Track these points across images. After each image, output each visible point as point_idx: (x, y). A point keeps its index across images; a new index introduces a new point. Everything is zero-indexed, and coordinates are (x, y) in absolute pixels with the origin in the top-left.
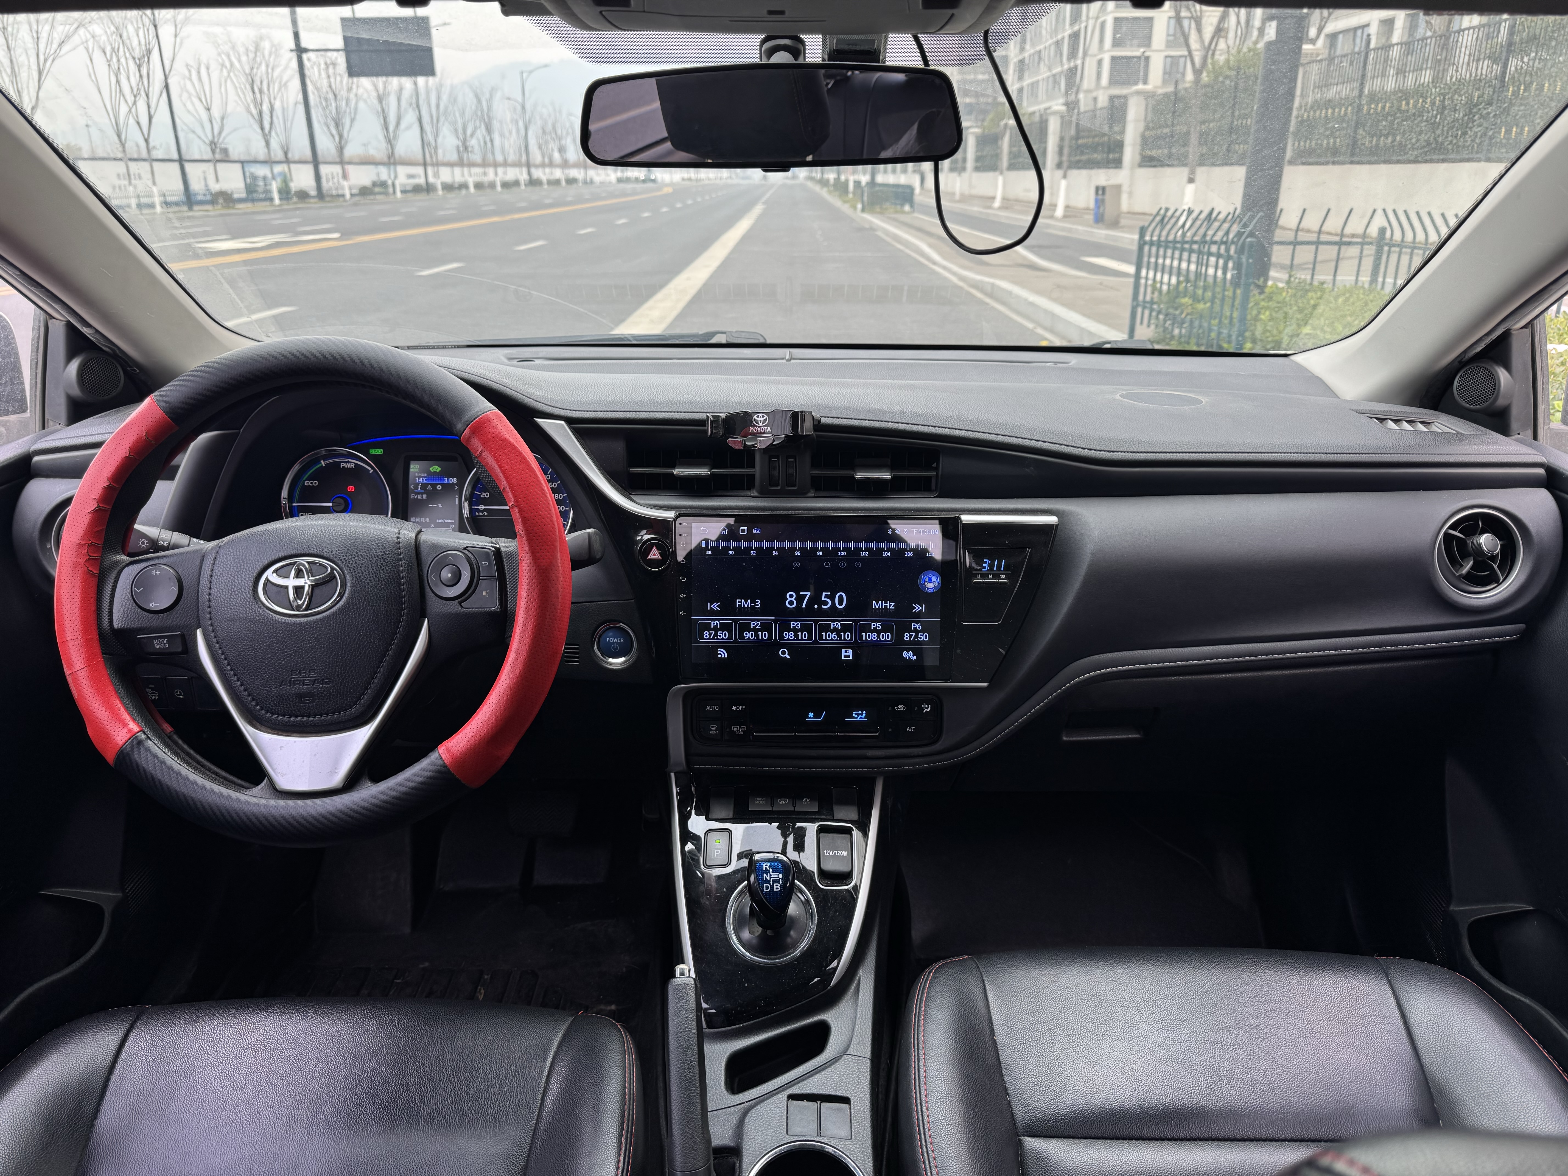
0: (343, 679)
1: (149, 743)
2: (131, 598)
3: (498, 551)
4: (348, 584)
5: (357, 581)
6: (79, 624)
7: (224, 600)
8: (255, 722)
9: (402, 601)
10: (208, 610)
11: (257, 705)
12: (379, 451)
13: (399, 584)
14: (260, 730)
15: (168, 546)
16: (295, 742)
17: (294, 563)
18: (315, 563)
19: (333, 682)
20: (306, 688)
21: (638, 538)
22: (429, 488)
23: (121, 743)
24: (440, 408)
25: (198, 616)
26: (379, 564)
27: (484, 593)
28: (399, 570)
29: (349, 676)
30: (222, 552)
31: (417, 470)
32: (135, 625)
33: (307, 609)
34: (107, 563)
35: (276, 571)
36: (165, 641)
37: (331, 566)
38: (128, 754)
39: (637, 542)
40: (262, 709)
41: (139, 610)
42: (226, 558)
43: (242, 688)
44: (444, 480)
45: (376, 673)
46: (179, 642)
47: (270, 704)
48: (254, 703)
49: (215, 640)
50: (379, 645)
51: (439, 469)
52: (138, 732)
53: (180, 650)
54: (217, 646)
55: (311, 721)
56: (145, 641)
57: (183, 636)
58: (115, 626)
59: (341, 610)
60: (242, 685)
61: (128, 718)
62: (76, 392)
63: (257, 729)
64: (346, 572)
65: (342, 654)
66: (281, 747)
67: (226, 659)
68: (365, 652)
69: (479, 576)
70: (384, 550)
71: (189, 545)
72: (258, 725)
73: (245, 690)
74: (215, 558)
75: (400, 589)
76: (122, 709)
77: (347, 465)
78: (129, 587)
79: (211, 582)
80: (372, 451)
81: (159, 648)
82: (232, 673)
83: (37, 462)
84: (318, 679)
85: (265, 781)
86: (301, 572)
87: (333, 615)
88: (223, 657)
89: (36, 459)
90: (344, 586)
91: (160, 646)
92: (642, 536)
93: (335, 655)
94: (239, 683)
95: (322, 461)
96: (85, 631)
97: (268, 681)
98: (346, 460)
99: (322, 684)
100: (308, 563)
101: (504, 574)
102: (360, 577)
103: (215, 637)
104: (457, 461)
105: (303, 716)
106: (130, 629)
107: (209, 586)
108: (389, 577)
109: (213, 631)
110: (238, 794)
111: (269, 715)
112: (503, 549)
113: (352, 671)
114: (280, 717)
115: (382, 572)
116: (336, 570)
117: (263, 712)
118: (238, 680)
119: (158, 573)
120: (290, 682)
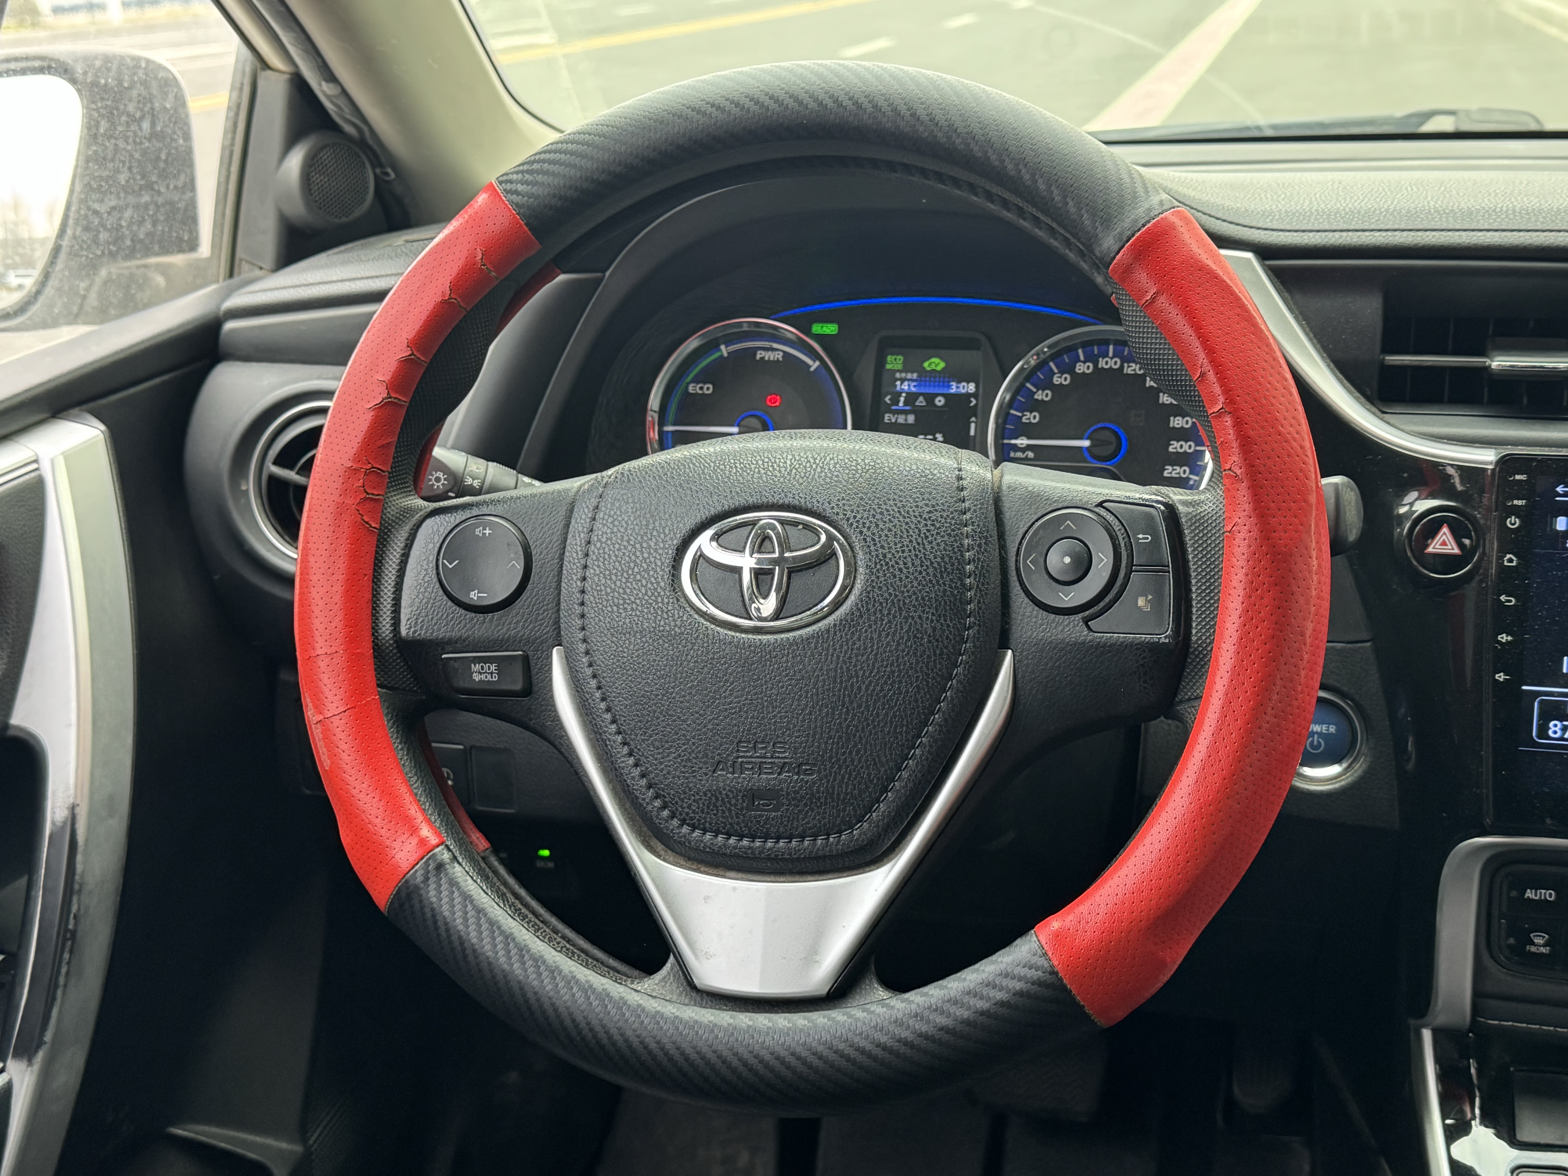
0: (840, 768)
1: (457, 871)
2: (435, 580)
3: (1171, 513)
4: (861, 570)
5: (878, 564)
6: (340, 626)
7: (614, 591)
8: (655, 842)
9: (965, 610)
10: (578, 610)
11: (664, 807)
12: (830, 329)
13: (963, 575)
14: (664, 860)
15: (481, 487)
16: (734, 889)
17: (753, 523)
18: (795, 523)
19: (819, 772)
20: (767, 779)
21: (1403, 510)
22: (921, 402)
23: (405, 865)
24: (1071, 207)
25: (557, 622)
26: (924, 530)
27: (1141, 602)
28: (962, 545)
29: (853, 761)
30: (610, 493)
31: (900, 367)
32: (441, 632)
33: (777, 616)
34: (392, 511)
35: (716, 537)
36: (493, 667)
37: (827, 532)
38: (417, 888)
39: (1401, 519)
40: (673, 816)
41: (450, 603)
42: (619, 508)
43: (637, 772)
44: (949, 387)
45: (906, 758)
46: (518, 669)
47: (689, 807)
48: (657, 803)
49: (589, 672)
50: (916, 701)
51: (942, 365)
52: (438, 846)
53: (518, 686)
54: (593, 683)
55: (770, 849)
56: (456, 665)
57: (526, 659)
58: (404, 632)
59: (843, 623)
60: (636, 765)
61: (420, 818)
62: (297, 209)
63: (659, 856)
64: (857, 547)
65: (840, 715)
66: (706, 898)
67: (608, 710)
68: (887, 714)
69: (1131, 564)
70: (934, 502)
71: (516, 488)
72: (660, 847)
73: (643, 776)
74: (597, 507)
75: (963, 585)
76: (407, 799)
77: (770, 356)
78: (432, 558)
79: (587, 555)
80: (817, 329)
81: (481, 681)
82: (619, 738)
83: (232, 331)
84: (791, 764)
85: (668, 965)
86: (767, 542)
87: (828, 631)
88: (603, 705)
89: (230, 326)
90: (852, 571)
91: (483, 677)
92: (1411, 504)
93: (827, 714)
94: (631, 761)
95: (723, 347)
96: (351, 640)
97: (689, 760)
98: (767, 344)
99: (798, 773)
100: (783, 522)
101: (1186, 562)
102: (885, 556)
103: (590, 665)
104: (978, 349)
105: (753, 838)
106: (430, 641)
107: (583, 562)
108: (942, 558)
109: (587, 653)
110: (621, 989)
111: (685, 829)
112: (1181, 508)
113: (858, 752)
114: (708, 836)
115: (928, 547)
116: (838, 541)
117: (675, 822)
118: (630, 754)
119: (487, 532)
120: (733, 766)
